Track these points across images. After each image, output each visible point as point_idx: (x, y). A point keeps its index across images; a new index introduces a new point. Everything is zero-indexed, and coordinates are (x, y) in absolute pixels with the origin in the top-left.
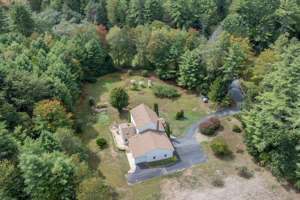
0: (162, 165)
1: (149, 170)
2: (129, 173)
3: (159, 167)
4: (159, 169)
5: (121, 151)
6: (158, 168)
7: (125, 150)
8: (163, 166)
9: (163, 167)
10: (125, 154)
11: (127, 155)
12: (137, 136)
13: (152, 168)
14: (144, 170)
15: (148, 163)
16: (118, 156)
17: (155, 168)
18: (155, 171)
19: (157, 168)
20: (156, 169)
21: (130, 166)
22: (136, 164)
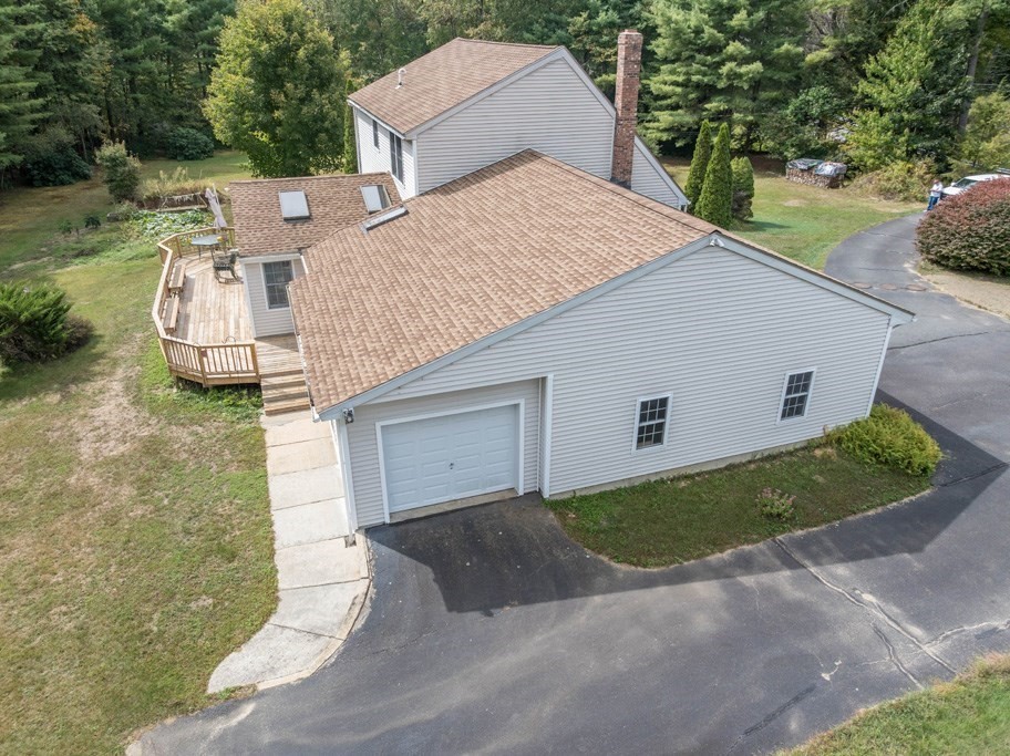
0: (776, 520)
1: (594, 609)
2: (232, 700)
3: (746, 564)
4: (769, 593)
5: (200, 403)
6: (748, 580)
7: (254, 388)
8: (803, 545)
9: (815, 551)
10: (244, 426)
11: (269, 439)
12: (402, 211)
13: (649, 582)
14: (509, 615)
15: (560, 506)
16: (152, 447)
17: (683, 577)
18: (703, 625)
19: (717, 573)
20: (706, 590)
21: (280, 561)
22: (371, 531)
